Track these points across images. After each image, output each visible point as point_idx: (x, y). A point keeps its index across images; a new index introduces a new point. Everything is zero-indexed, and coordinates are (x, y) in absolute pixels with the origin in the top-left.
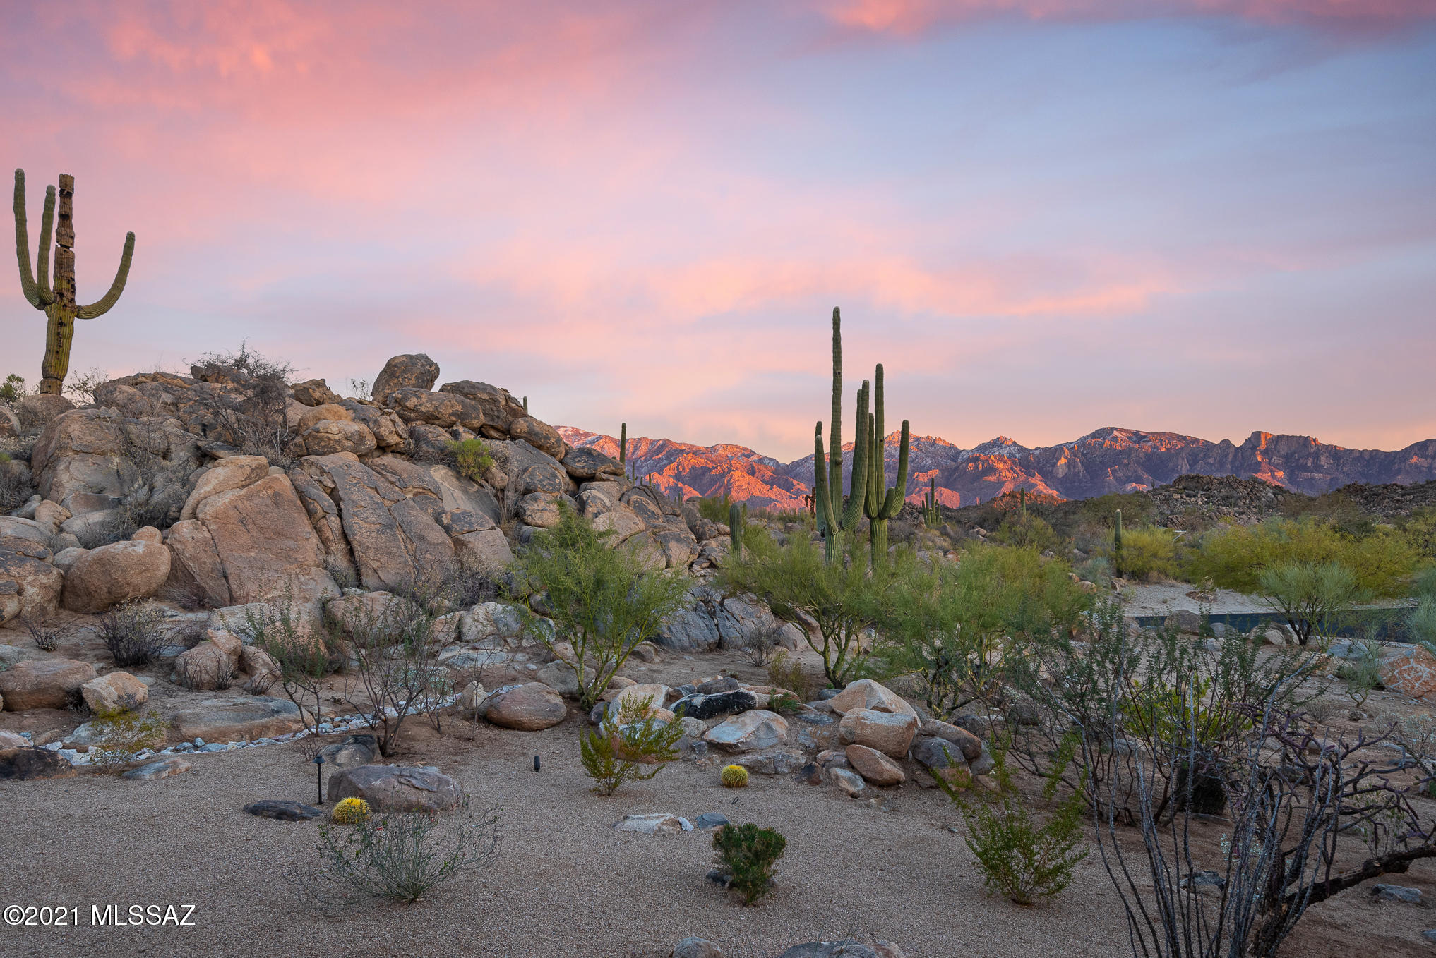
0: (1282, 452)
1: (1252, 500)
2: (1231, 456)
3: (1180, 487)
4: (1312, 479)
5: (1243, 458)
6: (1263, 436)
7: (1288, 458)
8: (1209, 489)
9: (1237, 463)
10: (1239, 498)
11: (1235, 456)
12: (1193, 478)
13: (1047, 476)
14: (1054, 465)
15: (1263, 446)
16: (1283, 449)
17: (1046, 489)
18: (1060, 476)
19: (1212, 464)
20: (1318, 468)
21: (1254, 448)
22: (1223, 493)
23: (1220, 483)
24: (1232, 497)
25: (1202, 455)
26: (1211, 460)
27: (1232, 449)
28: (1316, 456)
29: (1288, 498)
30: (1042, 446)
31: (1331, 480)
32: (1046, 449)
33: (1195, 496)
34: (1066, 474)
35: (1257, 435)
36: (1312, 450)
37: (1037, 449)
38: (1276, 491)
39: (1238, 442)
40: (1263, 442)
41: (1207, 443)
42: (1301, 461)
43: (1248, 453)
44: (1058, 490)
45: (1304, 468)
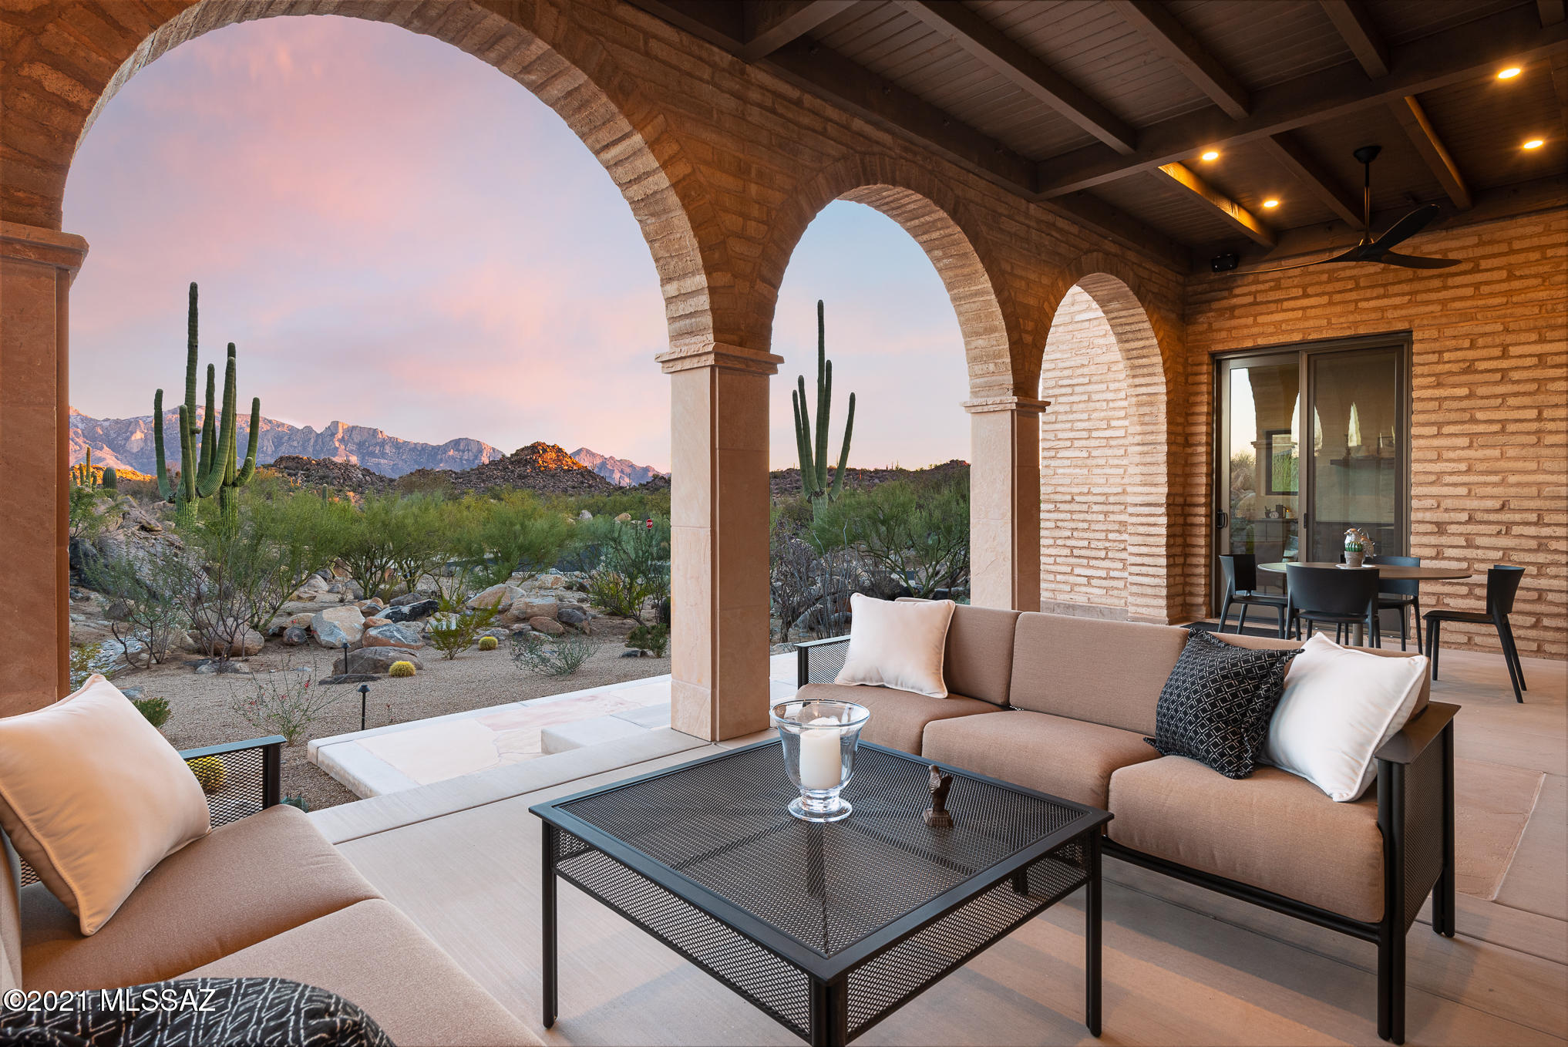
0: (356, 440)
1: (345, 480)
2: (312, 441)
3: (282, 466)
4: (379, 464)
5: (323, 443)
6: (340, 425)
7: (360, 445)
8: (308, 470)
9: (318, 447)
10: (334, 478)
11: (316, 441)
12: (294, 459)
13: (118, 449)
14: (127, 439)
15: (340, 435)
16: (357, 438)
17: (117, 464)
18: (135, 450)
19: (295, 447)
20: (383, 455)
21: (333, 435)
22: (321, 473)
23: (318, 464)
24: (328, 477)
25: (286, 438)
26: (295, 444)
27: (313, 435)
28: (383, 444)
29: (374, 479)
30: (113, 417)
31: (394, 465)
32: (117, 422)
33: (295, 475)
34: (142, 449)
35: (336, 424)
36: (379, 441)
37: (107, 420)
38: (364, 473)
39: (319, 429)
40: (341, 431)
41: (292, 429)
42: (371, 448)
43: (328, 439)
44: (131, 465)
45: (372, 454)
